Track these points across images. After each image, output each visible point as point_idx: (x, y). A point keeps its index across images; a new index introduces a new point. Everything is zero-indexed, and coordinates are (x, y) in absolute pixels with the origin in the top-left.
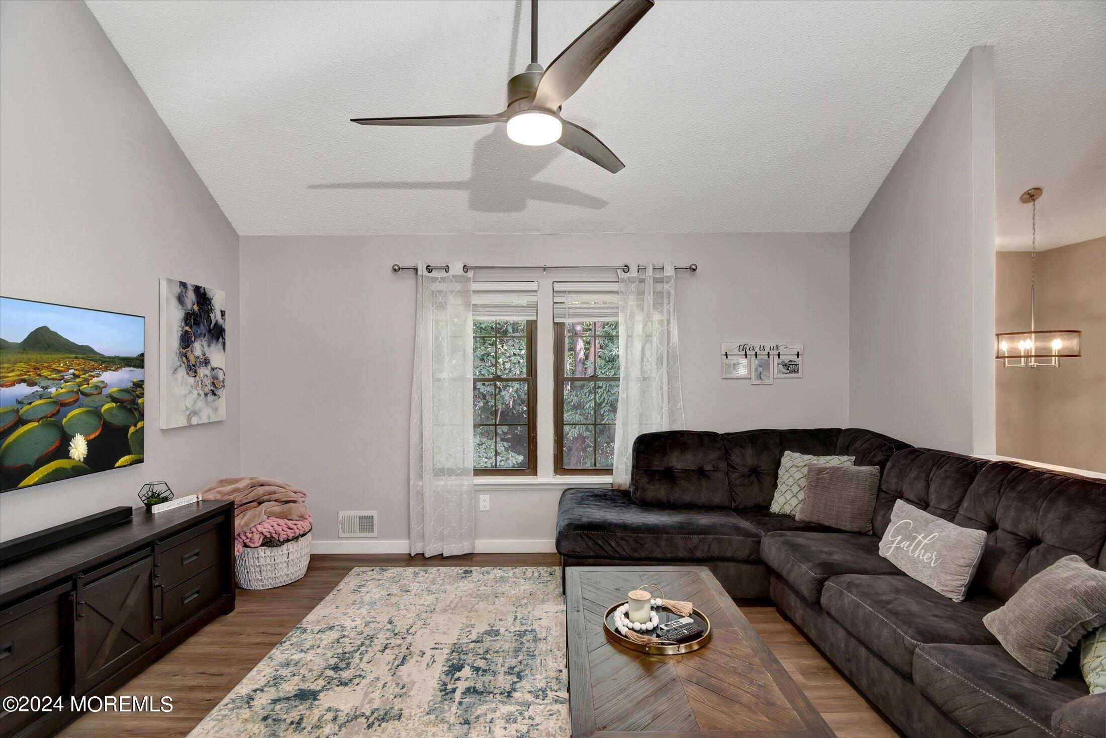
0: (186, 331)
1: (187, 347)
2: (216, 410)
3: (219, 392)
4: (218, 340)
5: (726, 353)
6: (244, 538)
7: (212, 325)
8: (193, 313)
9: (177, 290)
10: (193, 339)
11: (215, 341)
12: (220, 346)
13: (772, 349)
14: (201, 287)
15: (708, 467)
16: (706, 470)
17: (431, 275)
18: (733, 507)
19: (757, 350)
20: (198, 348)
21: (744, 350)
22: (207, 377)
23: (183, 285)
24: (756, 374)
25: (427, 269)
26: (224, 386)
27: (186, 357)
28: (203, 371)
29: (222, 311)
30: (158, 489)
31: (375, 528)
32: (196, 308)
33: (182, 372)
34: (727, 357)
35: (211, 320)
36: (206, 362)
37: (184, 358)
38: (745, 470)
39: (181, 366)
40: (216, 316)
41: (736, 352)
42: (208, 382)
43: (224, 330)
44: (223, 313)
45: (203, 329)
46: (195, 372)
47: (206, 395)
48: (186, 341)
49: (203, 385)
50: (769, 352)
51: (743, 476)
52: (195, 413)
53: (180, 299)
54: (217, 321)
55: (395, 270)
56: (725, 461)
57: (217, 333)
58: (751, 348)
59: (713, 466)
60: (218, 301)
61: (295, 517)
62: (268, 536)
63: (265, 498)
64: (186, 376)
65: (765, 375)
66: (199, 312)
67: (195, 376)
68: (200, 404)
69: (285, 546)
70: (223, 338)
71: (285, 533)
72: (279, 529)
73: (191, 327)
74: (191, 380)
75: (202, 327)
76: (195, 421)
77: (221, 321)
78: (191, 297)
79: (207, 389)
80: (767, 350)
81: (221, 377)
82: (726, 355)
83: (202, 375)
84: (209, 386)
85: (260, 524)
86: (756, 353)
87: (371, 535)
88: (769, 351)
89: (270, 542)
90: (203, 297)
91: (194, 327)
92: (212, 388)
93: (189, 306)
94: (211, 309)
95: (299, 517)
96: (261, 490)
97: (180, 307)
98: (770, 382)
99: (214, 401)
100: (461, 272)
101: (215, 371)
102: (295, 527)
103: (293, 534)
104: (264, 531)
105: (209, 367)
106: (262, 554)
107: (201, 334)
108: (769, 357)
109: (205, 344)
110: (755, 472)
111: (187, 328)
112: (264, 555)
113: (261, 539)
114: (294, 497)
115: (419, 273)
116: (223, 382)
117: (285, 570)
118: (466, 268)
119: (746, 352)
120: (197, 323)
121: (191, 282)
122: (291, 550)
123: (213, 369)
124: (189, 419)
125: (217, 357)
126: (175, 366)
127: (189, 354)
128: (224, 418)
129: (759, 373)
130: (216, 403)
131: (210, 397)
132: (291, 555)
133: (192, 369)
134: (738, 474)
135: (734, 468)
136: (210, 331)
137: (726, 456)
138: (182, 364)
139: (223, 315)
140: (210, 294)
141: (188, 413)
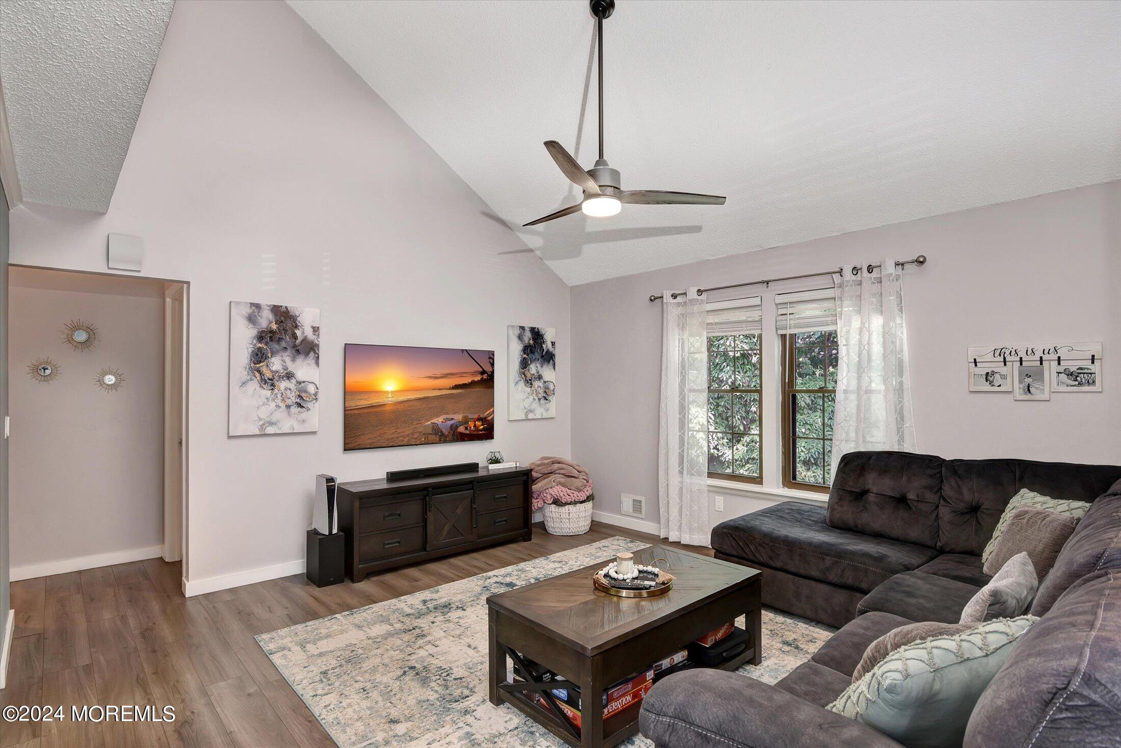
0: (524, 358)
1: (525, 367)
2: (547, 410)
3: (550, 398)
4: (549, 362)
5: (975, 360)
6: (543, 496)
7: (544, 353)
8: (530, 346)
9: (518, 331)
10: (529, 363)
11: (546, 364)
12: (551, 366)
13: (1046, 352)
14: (535, 328)
15: (911, 496)
16: (909, 499)
17: (675, 301)
18: (938, 547)
19: (1022, 354)
20: (533, 368)
21: (1002, 355)
22: (540, 387)
23: (522, 328)
24: (1022, 386)
25: (672, 296)
26: (554, 394)
27: (524, 374)
28: (537, 384)
29: (552, 342)
30: (497, 455)
31: (643, 510)
32: (531, 342)
33: (522, 384)
34: (976, 365)
35: (543, 349)
36: (540, 377)
37: (523, 375)
38: (961, 506)
39: (520, 380)
40: (547, 346)
41: (990, 357)
42: (541, 391)
43: (554, 355)
44: (553, 344)
45: (537, 355)
46: (531, 384)
47: (539, 399)
48: (524, 364)
49: (537, 393)
50: (1041, 358)
51: (953, 512)
52: (531, 411)
53: (520, 337)
54: (548, 349)
55: (651, 300)
56: (937, 492)
57: (549, 358)
58: (1013, 353)
59: (918, 495)
60: (549, 336)
61: (572, 488)
62: (556, 498)
63: (558, 472)
64: (524, 387)
65: (1037, 388)
66: (535, 345)
67: (531, 387)
68: (535, 405)
69: (567, 507)
70: (553, 361)
71: (565, 497)
72: (562, 494)
73: (528, 355)
74: (529, 389)
75: (536, 354)
76: (531, 416)
77: (551, 349)
78: (528, 334)
79: (540, 396)
80: (1039, 354)
81: (551, 387)
82: (975, 362)
83: (536, 386)
84: (542, 393)
85: (551, 488)
86: (1021, 358)
87: (639, 515)
88: (1042, 355)
89: (557, 502)
90: (537, 335)
91: (531, 355)
92: (544, 395)
93: (527, 341)
94: (544, 342)
95: (575, 488)
96: (556, 466)
97: (520, 342)
98: (1046, 396)
99: (546, 404)
100: (696, 296)
101: (547, 383)
102: (571, 494)
103: (570, 500)
104: (553, 493)
105: (542, 381)
106: (553, 510)
107: (535, 359)
108: (1041, 364)
109: (539, 365)
110: (974, 509)
111: (525, 356)
112: (554, 511)
113: (552, 499)
114: (576, 473)
115: (665, 301)
116: (553, 391)
117: (568, 524)
118: (700, 292)
119: (1005, 358)
120: (532, 352)
121: (528, 324)
122: (571, 510)
123: (545, 382)
124: (526, 415)
125: (548, 373)
126: (516, 380)
127: (526, 373)
128: (555, 416)
129: (1027, 385)
130: (548, 406)
131: (543, 401)
132: (571, 514)
133: (529, 382)
134: (948, 509)
135: (945, 500)
136: (542, 356)
137: (941, 486)
138: (521, 379)
139: (553, 345)
140: (542, 332)
141: (526, 411)
